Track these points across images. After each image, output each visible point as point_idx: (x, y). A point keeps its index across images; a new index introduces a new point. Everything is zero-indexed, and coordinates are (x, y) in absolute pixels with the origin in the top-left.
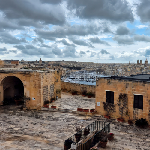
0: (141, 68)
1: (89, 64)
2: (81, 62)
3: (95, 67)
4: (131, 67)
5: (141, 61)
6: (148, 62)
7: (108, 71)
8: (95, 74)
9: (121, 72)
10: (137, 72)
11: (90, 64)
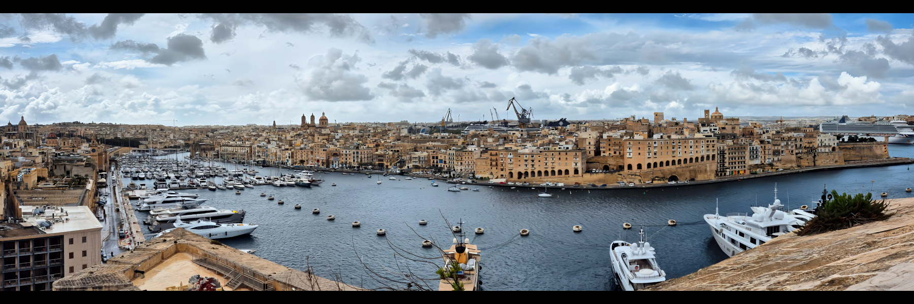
3: (172, 137)
5: (313, 117)
10: (328, 149)
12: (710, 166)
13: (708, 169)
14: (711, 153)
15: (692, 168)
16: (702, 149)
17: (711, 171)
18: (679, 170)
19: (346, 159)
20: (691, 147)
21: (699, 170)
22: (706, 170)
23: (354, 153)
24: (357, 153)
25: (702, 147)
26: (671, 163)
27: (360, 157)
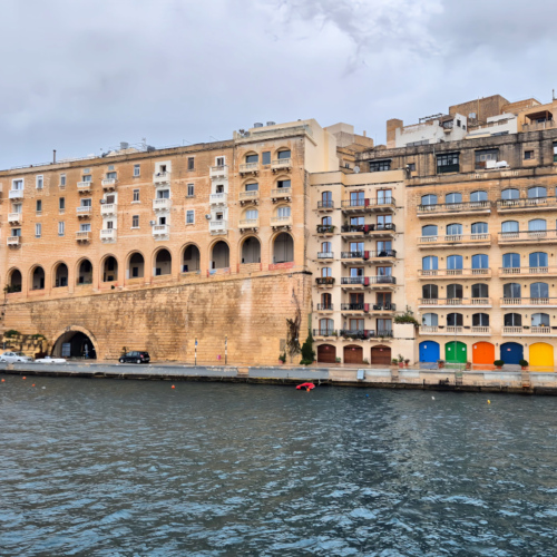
12: (261, 294)
13: (246, 309)
14: (265, 223)
15: (161, 299)
16: (217, 200)
17: (263, 322)
18: (107, 308)
20: (163, 194)
21: (198, 310)
22: (232, 316)
25: (220, 189)
26: (73, 274)
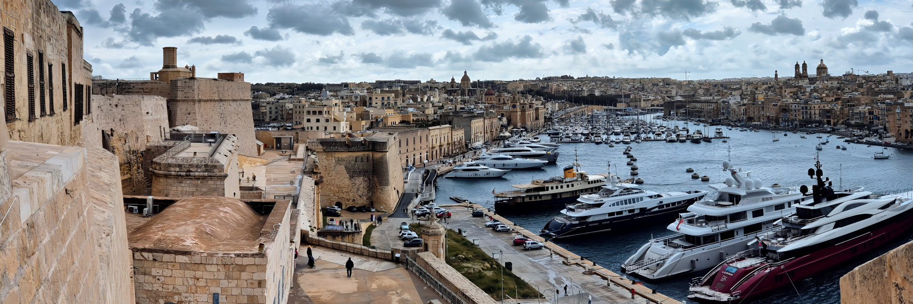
0: (795, 90)
1: (654, 83)
2: (627, 80)
3: (674, 93)
4: (770, 88)
5: (805, 66)
6: (825, 68)
7: (699, 105)
8: (658, 118)
9: (735, 107)
10: (779, 104)
11: (657, 85)
19: (796, 115)
23: (803, 109)
24: (806, 108)
27: (809, 113)
